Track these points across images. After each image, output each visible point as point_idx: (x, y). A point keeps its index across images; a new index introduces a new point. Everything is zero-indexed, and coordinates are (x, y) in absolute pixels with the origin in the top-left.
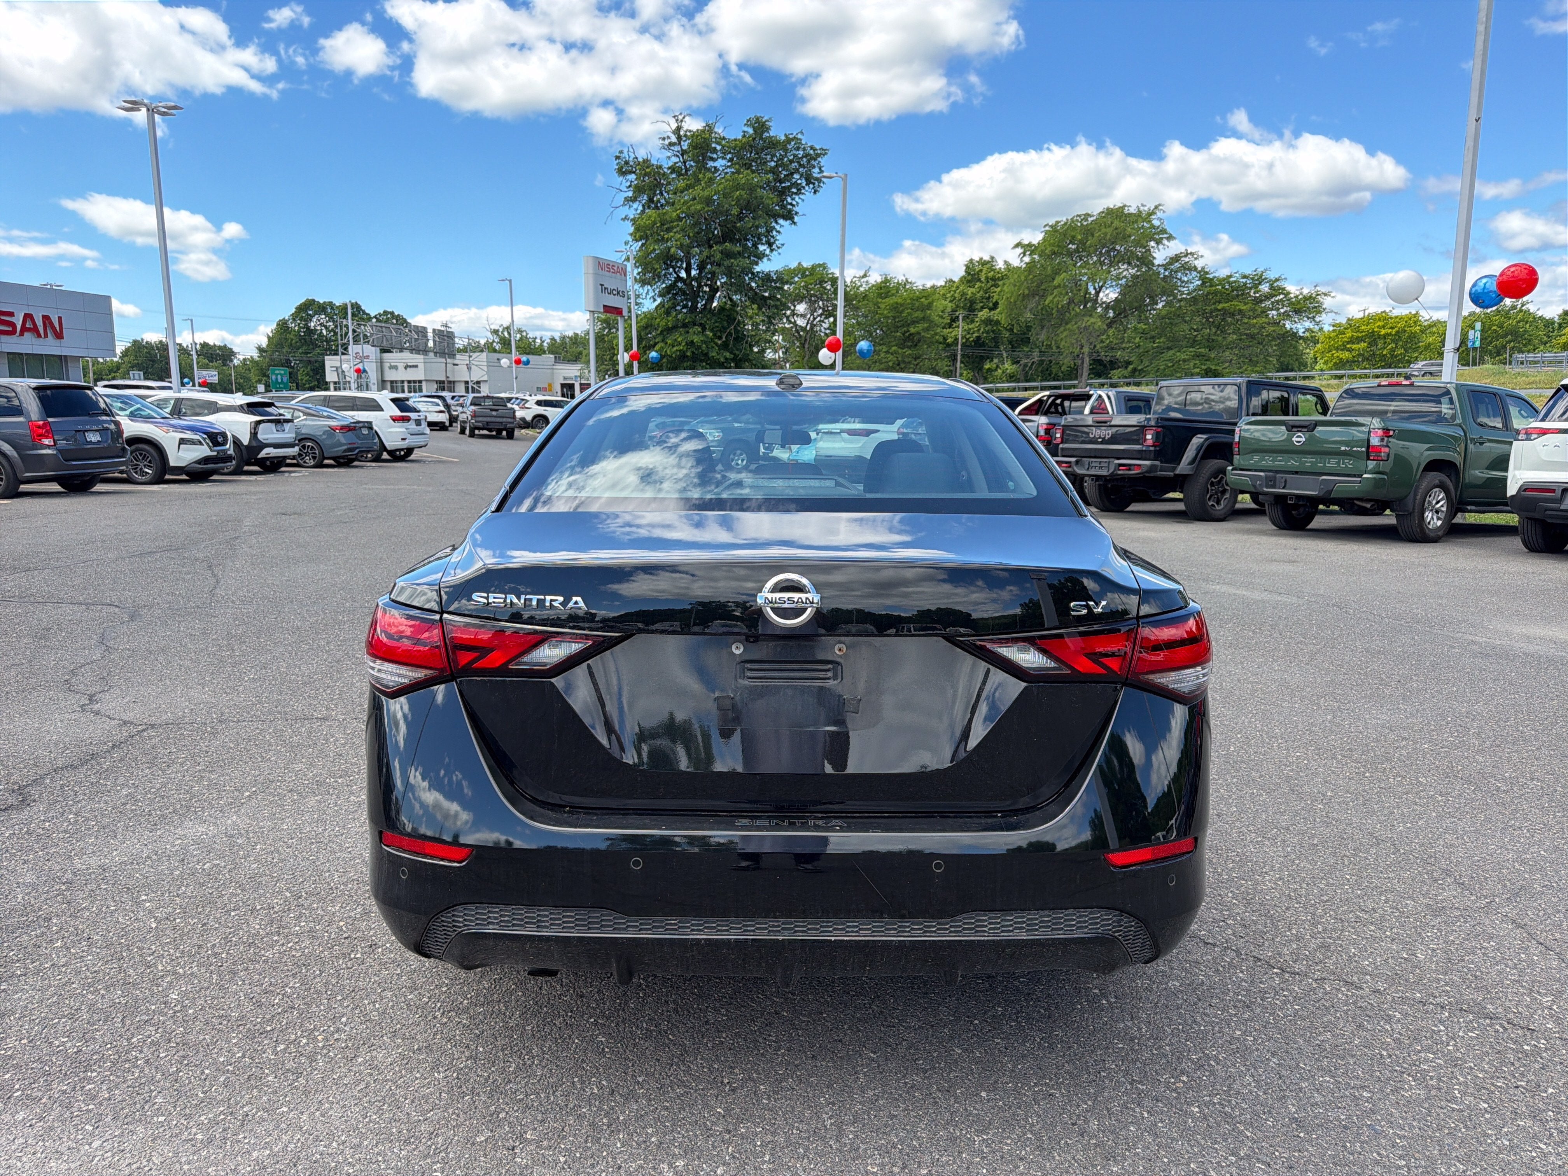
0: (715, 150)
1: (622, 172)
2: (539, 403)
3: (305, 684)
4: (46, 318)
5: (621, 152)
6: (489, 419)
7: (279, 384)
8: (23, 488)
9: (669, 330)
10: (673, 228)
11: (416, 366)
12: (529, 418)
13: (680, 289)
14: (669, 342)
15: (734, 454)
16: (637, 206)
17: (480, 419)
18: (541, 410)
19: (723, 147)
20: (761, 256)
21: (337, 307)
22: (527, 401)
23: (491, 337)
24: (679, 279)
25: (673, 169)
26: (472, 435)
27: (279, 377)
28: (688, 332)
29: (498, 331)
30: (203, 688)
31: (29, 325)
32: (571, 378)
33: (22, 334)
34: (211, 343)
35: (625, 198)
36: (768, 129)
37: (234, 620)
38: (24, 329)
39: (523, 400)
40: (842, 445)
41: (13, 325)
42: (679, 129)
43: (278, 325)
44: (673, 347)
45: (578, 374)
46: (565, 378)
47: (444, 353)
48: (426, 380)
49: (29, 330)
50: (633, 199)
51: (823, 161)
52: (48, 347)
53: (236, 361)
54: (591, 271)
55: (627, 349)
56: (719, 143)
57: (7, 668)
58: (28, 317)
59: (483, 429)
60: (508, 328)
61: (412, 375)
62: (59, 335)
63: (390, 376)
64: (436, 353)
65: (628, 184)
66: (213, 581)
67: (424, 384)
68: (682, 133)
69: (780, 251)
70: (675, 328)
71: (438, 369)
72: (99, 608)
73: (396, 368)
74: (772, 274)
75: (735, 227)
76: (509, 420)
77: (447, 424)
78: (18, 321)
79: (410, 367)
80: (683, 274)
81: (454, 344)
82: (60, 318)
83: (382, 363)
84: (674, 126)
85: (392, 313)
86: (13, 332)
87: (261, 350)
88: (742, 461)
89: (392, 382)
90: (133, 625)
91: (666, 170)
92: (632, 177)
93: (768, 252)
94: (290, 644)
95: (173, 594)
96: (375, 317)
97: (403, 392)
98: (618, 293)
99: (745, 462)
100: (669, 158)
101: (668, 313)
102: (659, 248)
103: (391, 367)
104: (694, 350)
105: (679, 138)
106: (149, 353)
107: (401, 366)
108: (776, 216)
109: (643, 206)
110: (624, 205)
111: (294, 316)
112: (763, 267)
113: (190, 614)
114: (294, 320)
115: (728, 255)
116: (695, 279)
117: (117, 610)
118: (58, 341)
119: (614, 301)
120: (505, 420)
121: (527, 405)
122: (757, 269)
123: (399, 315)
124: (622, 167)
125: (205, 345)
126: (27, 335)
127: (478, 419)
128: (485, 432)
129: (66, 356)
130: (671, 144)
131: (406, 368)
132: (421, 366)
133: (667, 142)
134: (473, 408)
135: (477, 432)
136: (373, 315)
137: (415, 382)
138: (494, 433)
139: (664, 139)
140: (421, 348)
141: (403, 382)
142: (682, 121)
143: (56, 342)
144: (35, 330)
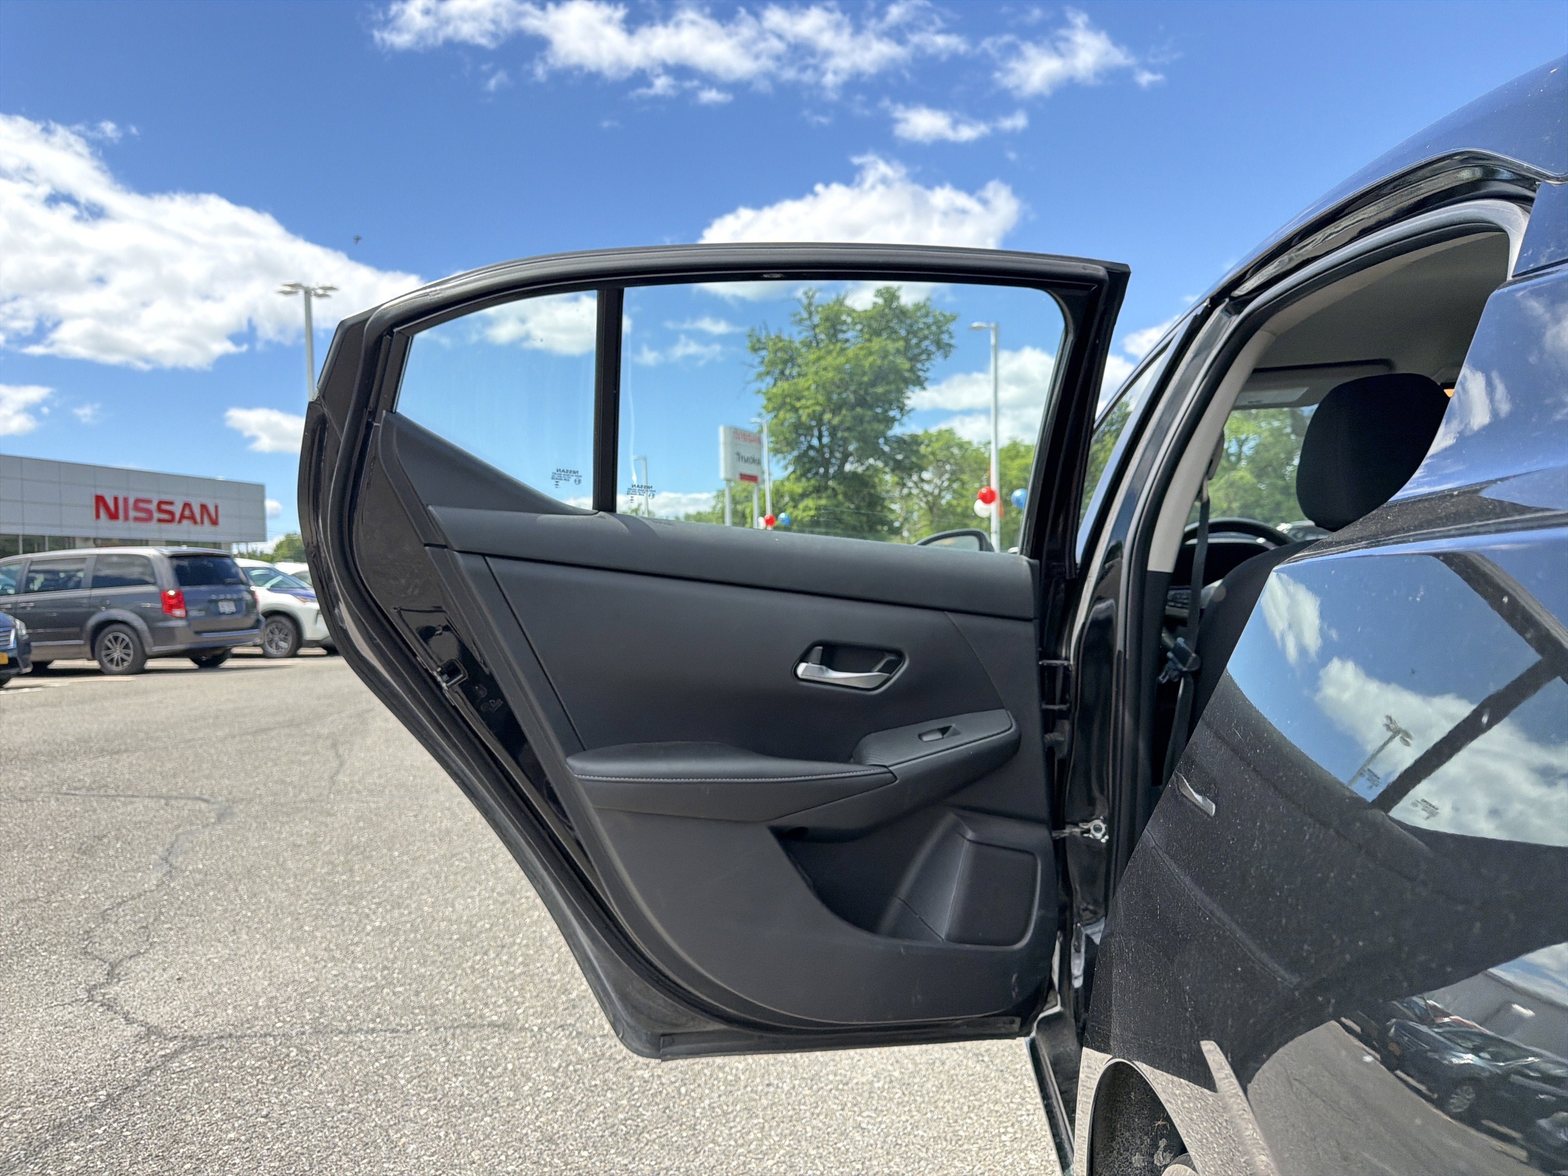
0: (845, 323)
1: (755, 349)
3: (463, 939)
4: (204, 507)
8: (151, 664)
9: (803, 495)
10: (804, 398)
13: (812, 457)
14: (803, 506)
16: (769, 380)
19: (853, 318)
20: (892, 421)
24: (811, 447)
25: (804, 343)
28: (819, 497)
30: (298, 948)
31: (187, 513)
33: (180, 521)
35: (758, 373)
36: (898, 298)
37: (358, 820)
38: (182, 517)
41: (171, 513)
42: (810, 304)
44: (807, 510)
49: (188, 517)
50: (765, 374)
51: (952, 327)
52: (202, 534)
54: (728, 440)
55: (763, 514)
56: (849, 315)
57: (11, 907)
58: (187, 505)
62: (214, 522)
65: (761, 360)
66: (335, 764)
68: (814, 308)
69: (913, 414)
70: (806, 494)
72: (183, 802)
74: (904, 438)
78: (177, 510)
80: (815, 442)
82: (216, 507)
84: (805, 302)
86: (172, 521)
90: (219, 831)
91: (797, 345)
92: (765, 353)
93: (898, 416)
94: (436, 861)
95: (283, 782)
98: (753, 462)
100: (800, 333)
101: (799, 480)
102: (791, 418)
105: (810, 313)
108: (907, 382)
109: (775, 379)
110: (756, 380)
112: (897, 431)
113: (299, 810)
116: (827, 446)
117: (203, 805)
119: (750, 470)
122: (890, 433)
124: (755, 345)
126: (185, 522)
129: (220, 543)
130: (802, 320)
133: (798, 318)
139: (795, 315)
142: (813, 297)
143: (213, 528)
144: (192, 518)
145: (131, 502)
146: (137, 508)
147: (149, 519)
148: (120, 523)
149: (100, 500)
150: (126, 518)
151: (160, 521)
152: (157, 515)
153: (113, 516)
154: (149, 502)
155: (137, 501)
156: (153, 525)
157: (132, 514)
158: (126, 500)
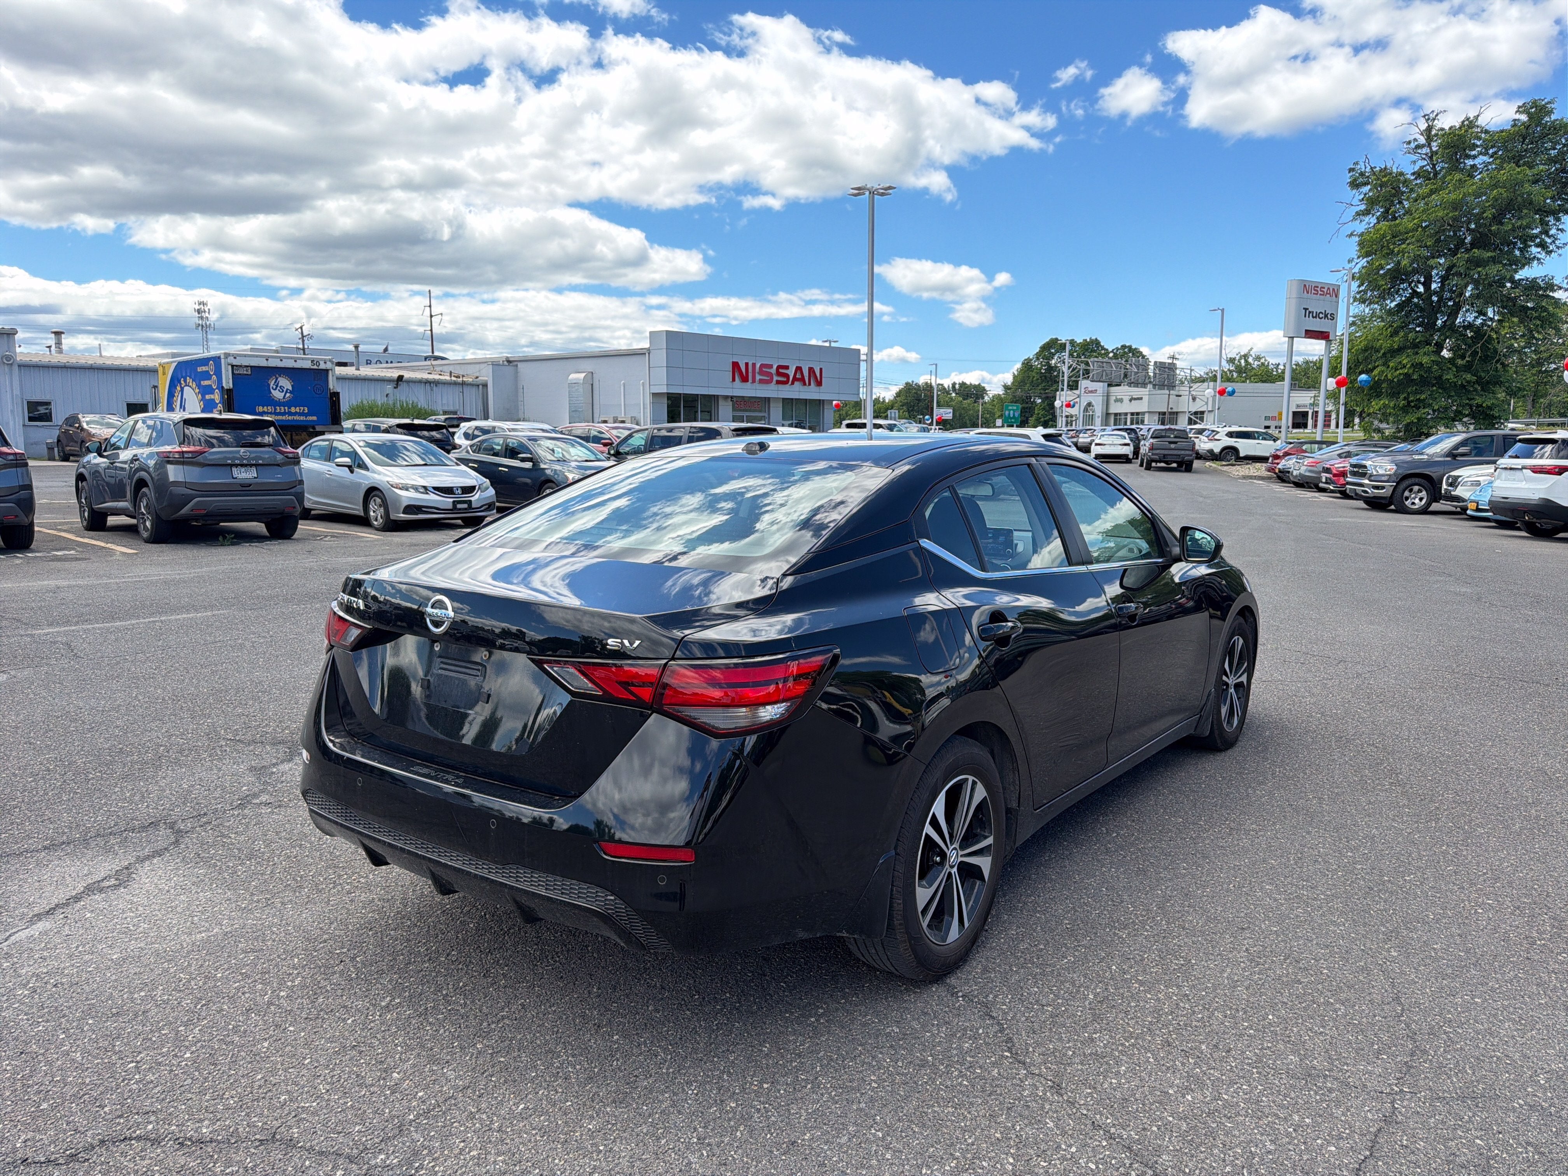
0: (1474, 146)
1: (1355, 185)
2: (1230, 435)
4: (811, 370)
5: (1356, 163)
6: (1166, 452)
7: (1011, 418)
9: (1394, 352)
10: (1407, 239)
11: (1141, 399)
12: (1217, 450)
13: (1417, 305)
14: (1391, 364)
15: (1411, 491)
16: (1370, 220)
17: (1158, 452)
18: (1231, 442)
19: (1485, 141)
20: (1527, 261)
21: (1078, 345)
22: (1218, 432)
23: (1226, 367)
24: (1415, 293)
25: (1417, 174)
26: (1149, 468)
27: (1012, 412)
28: (1417, 353)
29: (1234, 359)
31: (798, 376)
32: (1305, 406)
33: (793, 383)
34: (968, 383)
35: (1357, 212)
38: (795, 379)
39: (1213, 431)
40: (1523, 485)
41: (787, 376)
42: (1429, 129)
43: (1023, 364)
44: (1396, 370)
45: (1312, 401)
46: (1298, 406)
47: (1164, 385)
48: (1149, 412)
49: (798, 380)
50: (1366, 212)
52: (810, 393)
53: (986, 399)
54: (1294, 296)
56: (1480, 138)
58: (799, 369)
59: (1160, 462)
60: (1245, 357)
61: (1136, 407)
62: (819, 383)
63: (1115, 408)
64: (1154, 386)
65: (1362, 196)
67: (1146, 416)
68: (1434, 132)
69: (1560, 251)
70: (1400, 350)
71: (1161, 401)
73: (1121, 400)
74: (1539, 281)
75: (1490, 230)
76: (1187, 452)
77: (1131, 456)
78: (791, 372)
79: (1135, 399)
80: (1421, 289)
81: (1175, 375)
82: (821, 369)
83: (1108, 396)
84: (1423, 126)
85: (1130, 347)
86: (786, 383)
87: (1006, 387)
88: (1421, 499)
89: (1116, 414)
91: (1408, 176)
92: (1366, 189)
93: (1541, 254)
96: (1112, 351)
97: (1126, 424)
98: (1326, 316)
99: (1424, 501)
100: (1414, 162)
101: (1395, 333)
103: (1117, 400)
104: (1422, 373)
105: (1429, 139)
106: (916, 393)
107: (1126, 399)
108: (1557, 212)
109: (1377, 218)
110: (1354, 219)
111: (1038, 356)
112: (1529, 273)
114: (1038, 359)
115: (1478, 263)
116: (1435, 293)
118: (818, 388)
119: (1321, 325)
120: (1183, 452)
121: (1216, 437)
123: (1136, 349)
124: (1355, 180)
125: (963, 384)
126: (796, 383)
127: (1154, 452)
128: (1163, 465)
129: (823, 400)
130: (1418, 147)
131: (1130, 400)
132: (1146, 399)
133: (1413, 145)
134: (1152, 440)
135: (1154, 464)
136: (1110, 350)
137: (1138, 414)
138: (1174, 465)
139: (1409, 143)
140: (1140, 381)
141: (1126, 414)
142: (1434, 119)
143: (817, 389)
144: (802, 380)
145: (758, 366)
146: (761, 372)
147: (769, 382)
148: (748, 384)
149: (735, 365)
150: (754, 381)
151: (778, 382)
152: (775, 378)
153: (745, 379)
154: (771, 366)
155: (762, 366)
156: (773, 386)
157: (758, 377)
158: (754, 365)
